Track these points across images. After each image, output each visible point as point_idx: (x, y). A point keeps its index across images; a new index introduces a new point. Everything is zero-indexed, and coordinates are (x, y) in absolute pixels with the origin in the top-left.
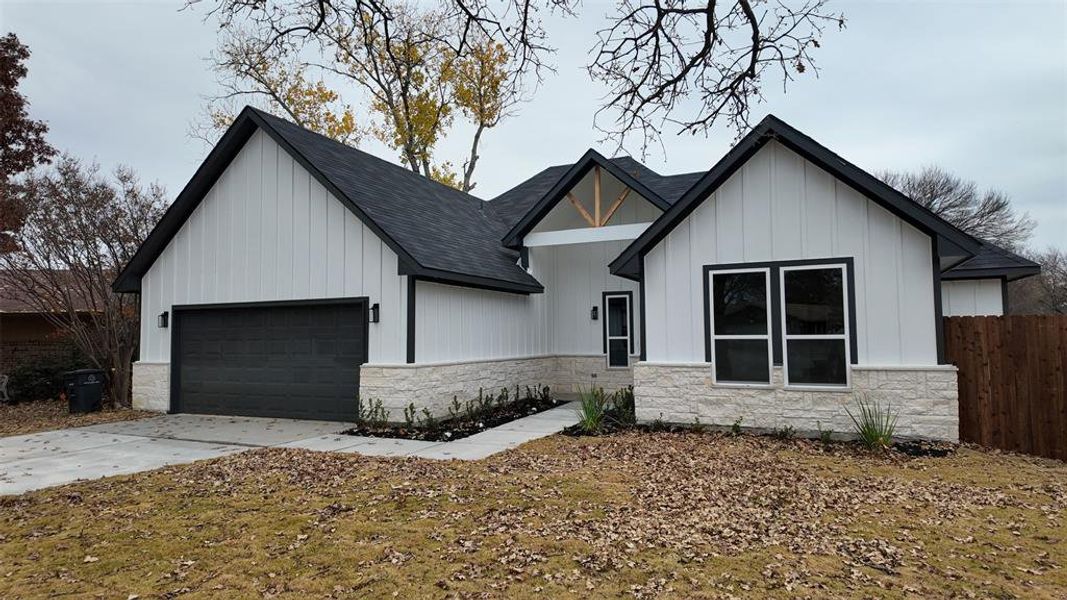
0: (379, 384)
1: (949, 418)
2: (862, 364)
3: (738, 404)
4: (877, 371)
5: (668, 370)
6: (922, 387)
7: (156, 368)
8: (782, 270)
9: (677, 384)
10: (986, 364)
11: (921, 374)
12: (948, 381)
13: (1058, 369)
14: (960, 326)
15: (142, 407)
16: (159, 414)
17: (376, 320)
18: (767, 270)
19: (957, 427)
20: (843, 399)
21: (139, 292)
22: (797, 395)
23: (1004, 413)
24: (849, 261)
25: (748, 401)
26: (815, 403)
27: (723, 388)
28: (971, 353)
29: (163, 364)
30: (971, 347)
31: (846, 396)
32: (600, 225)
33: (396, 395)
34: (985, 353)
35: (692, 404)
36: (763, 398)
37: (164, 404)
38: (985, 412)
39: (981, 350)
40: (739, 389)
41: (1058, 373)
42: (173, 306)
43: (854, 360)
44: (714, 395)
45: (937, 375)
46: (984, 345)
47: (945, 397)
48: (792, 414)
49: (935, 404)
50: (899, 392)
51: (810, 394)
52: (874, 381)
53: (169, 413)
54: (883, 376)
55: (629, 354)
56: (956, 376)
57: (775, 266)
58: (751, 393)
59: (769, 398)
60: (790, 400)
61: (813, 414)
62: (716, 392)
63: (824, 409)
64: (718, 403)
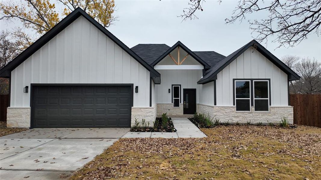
0: (140, 114)
1: (291, 118)
2: (272, 106)
3: (243, 117)
4: (277, 107)
5: (224, 108)
6: (286, 111)
7: (23, 110)
8: (254, 81)
9: (226, 112)
10: (299, 106)
11: (286, 108)
12: (291, 110)
13: (316, 107)
14: (293, 97)
15: (13, 127)
16: (25, 129)
17: (137, 92)
18: (250, 81)
19: (293, 121)
20: (269, 115)
21: (10, 77)
22: (258, 114)
23: (303, 117)
24: (269, 80)
25: (245, 116)
26: (262, 116)
27: (239, 113)
28: (295, 103)
29: (27, 108)
30: (295, 101)
31: (269, 114)
32: (180, 64)
33: (147, 118)
34: (299, 103)
35: (230, 117)
36: (249, 115)
37: (28, 125)
38: (299, 117)
39: (298, 102)
40: (243, 113)
41: (316, 108)
42: (31, 84)
43: (270, 105)
44: (237, 115)
45: (289, 108)
46: (299, 101)
47: (291, 114)
48: (256, 119)
49: (289, 115)
50: (281, 112)
51: (261, 114)
52: (276, 110)
53: (30, 128)
54: (278, 109)
55: (180, 103)
56: (293, 109)
57: (252, 80)
58: (246, 114)
59: (251, 115)
60: (256, 115)
61: (262, 119)
62: (237, 114)
63: (264, 117)
64: (237, 117)
